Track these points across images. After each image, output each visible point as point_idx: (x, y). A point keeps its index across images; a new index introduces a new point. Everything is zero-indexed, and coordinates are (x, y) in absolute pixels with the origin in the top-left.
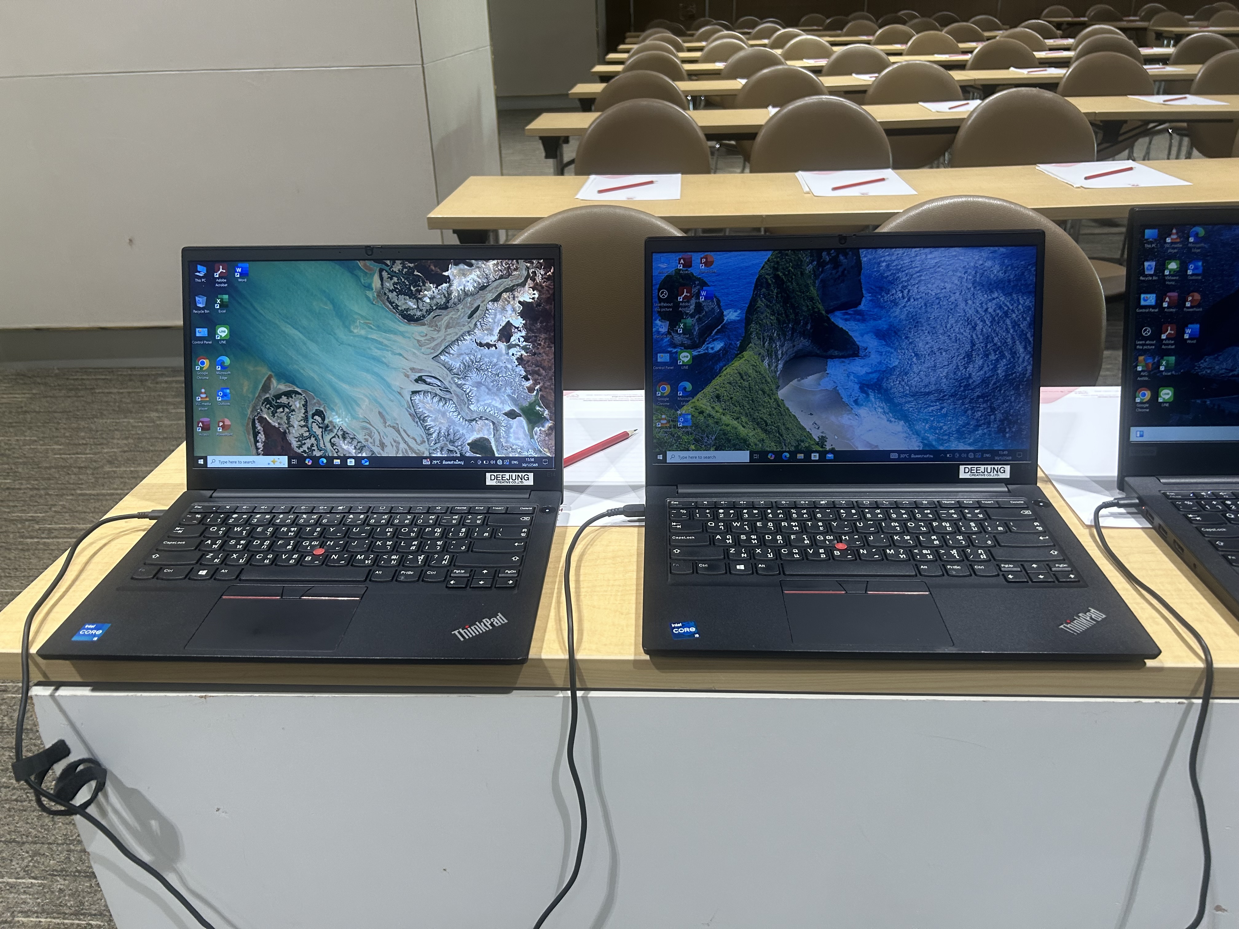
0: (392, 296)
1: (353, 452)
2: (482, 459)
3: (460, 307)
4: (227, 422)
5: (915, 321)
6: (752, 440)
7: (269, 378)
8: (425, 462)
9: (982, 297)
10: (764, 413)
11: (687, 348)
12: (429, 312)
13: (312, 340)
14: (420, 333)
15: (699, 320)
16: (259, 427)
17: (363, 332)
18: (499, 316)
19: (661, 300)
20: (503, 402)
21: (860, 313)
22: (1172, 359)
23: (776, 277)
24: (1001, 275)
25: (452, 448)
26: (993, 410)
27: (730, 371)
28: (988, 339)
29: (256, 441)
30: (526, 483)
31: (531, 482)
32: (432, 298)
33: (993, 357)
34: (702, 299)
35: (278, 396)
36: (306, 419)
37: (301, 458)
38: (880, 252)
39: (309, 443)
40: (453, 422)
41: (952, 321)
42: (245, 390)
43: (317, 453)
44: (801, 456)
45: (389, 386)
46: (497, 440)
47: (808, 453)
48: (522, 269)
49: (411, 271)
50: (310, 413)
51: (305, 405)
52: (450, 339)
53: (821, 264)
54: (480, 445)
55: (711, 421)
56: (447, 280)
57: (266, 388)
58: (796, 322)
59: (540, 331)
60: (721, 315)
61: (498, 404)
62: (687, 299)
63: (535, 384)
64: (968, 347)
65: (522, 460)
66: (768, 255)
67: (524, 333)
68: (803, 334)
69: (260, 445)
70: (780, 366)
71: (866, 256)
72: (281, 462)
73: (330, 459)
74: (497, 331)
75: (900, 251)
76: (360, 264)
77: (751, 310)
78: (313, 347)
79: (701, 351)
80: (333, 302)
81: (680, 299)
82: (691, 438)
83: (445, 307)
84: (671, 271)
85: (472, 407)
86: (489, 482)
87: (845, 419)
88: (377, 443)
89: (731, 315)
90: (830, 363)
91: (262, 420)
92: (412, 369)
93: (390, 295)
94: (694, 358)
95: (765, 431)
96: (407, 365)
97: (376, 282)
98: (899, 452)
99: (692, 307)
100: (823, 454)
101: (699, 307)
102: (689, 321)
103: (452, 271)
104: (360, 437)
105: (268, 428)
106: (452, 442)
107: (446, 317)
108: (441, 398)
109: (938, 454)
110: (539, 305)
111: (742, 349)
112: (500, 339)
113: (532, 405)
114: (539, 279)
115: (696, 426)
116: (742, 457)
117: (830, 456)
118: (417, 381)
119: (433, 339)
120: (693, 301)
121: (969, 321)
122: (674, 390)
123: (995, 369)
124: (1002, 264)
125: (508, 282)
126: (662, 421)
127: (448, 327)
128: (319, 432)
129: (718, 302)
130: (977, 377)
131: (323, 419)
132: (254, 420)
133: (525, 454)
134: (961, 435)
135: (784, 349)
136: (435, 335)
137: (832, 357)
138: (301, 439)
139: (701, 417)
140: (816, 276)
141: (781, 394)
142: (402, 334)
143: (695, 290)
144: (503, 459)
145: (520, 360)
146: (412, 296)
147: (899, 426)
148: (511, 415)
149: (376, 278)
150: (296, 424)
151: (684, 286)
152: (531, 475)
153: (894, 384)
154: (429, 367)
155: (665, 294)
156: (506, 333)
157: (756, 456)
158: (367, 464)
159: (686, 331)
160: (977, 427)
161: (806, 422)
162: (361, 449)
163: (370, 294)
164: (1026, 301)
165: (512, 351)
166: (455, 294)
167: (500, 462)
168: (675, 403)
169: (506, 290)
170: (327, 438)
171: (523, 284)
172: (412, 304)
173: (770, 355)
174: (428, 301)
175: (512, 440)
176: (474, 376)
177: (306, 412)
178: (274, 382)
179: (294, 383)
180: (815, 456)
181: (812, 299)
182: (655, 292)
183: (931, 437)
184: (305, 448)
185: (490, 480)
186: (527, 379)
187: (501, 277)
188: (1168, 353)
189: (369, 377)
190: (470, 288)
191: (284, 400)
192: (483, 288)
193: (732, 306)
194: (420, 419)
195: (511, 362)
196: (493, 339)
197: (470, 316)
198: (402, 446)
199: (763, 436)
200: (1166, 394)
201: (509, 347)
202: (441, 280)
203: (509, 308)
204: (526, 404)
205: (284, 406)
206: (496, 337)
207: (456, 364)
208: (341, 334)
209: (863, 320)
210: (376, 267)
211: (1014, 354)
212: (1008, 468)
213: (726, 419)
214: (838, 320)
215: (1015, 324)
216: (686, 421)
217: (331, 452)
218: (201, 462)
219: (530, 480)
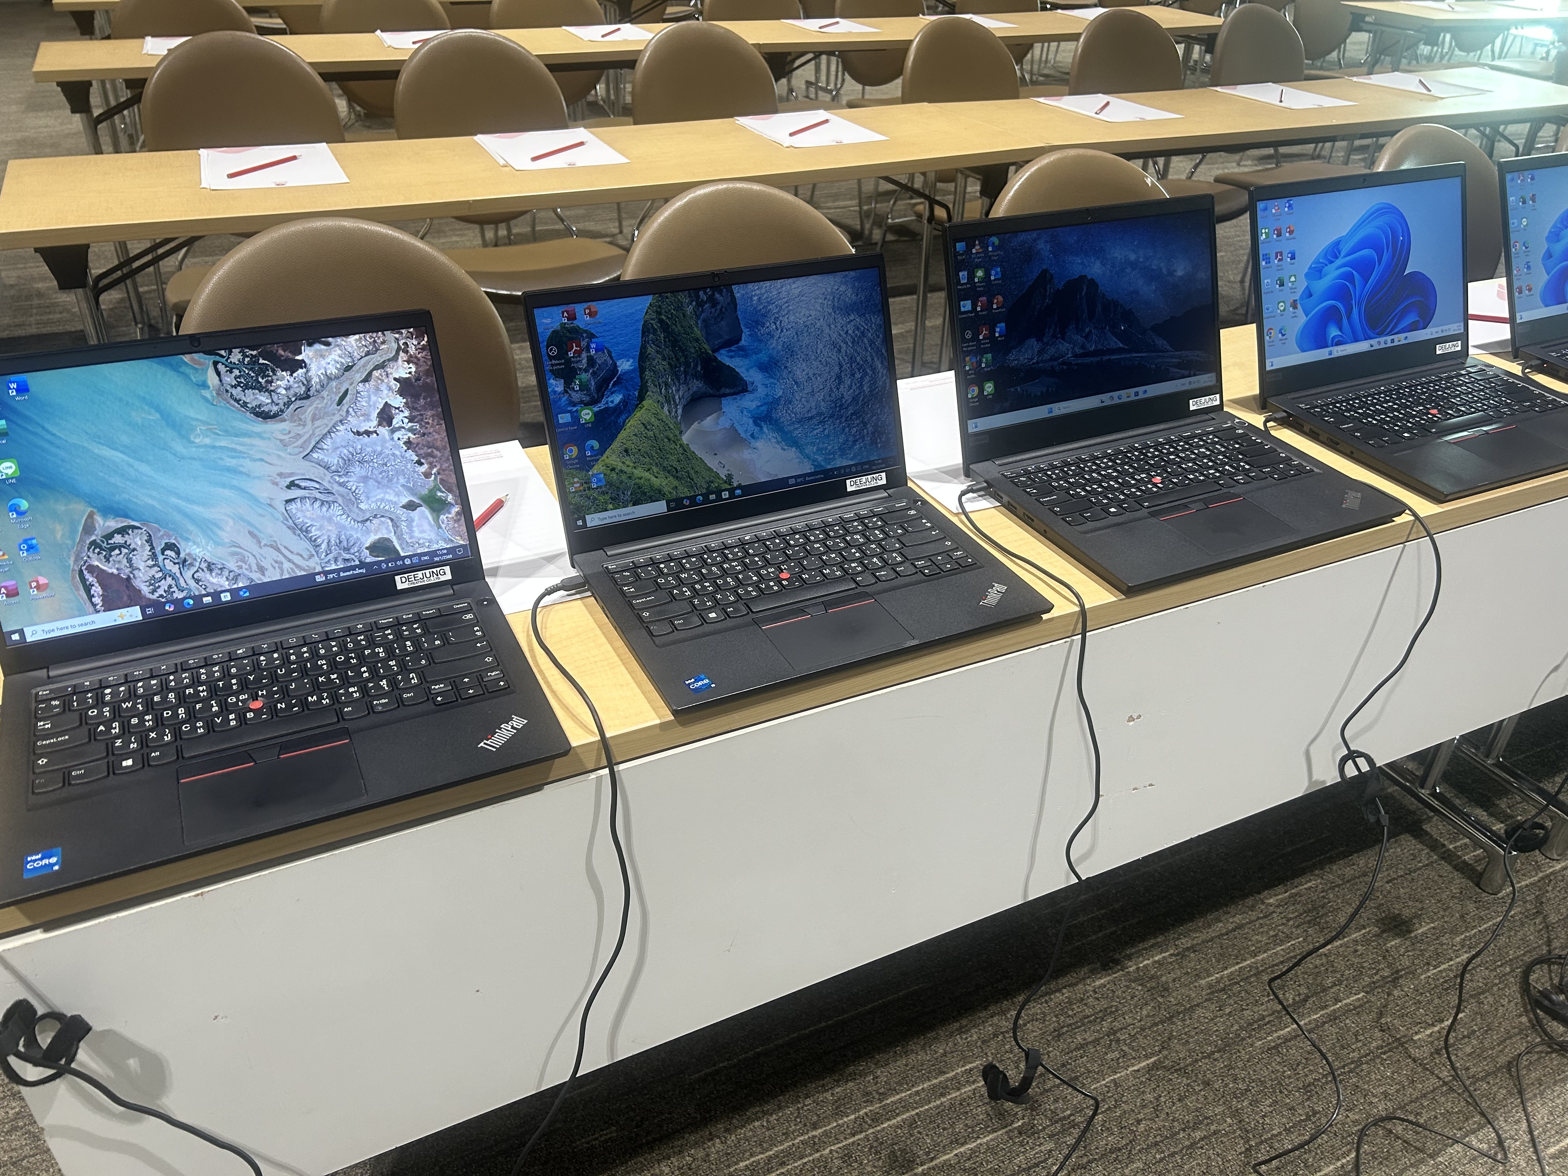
0: (237, 392)
1: (226, 585)
2: (386, 562)
3: (325, 393)
4: (43, 580)
5: (790, 350)
6: (666, 490)
7: (91, 516)
8: (319, 579)
9: (842, 321)
10: (673, 461)
11: (587, 404)
12: (288, 404)
13: (140, 460)
14: (282, 432)
15: (594, 374)
16: (90, 579)
17: (207, 441)
18: (373, 398)
19: (551, 358)
20: (398, 494)
21: (742, 349)
22: (989, 356)
23: (661, 321)
24: (854, 297)
25: (347, 556)
26: (865, 424)
27: (633, 423)
29: (90, 597)
30: (443, 578)
31: (449, 576)
32: (288, 389)
33: (858, 376)
34: (593, 352)
35: (110, 536)
36: (154, 556)
37: (156, 604)
38: (750, 286)
39: (164, 585)
40: (344, 527)
41: (820, 346)
42: (59, 536)
43: (179, 595)
44: (712, 497)
45: (255, 500)
46: (400, 538)
47: (719, 492)
48: (390, 340)
49: (254, 360)
50: (158, 550)
51: (149, 541)
52: (319, 433)
53: (700, 304)
54: (381, 547)
55: (624, 477)
56: (301, 364)
57: (89, 528)
58: (687, 364)
59: (424, 408)
60: (615, 366)
61: (391, 497)
62: (578, 353)
63: (431, 468)
64: (837, 369)
65: (433, 553)
66: (649, 299)
67: (407, 413)
68: (696, 376)
69: (97, 600)
70: (680, 411)
71: (738, 291)
72: (132, 615)
73: (198, 598)
74: (374, 415)
75: (768, 283)
76: (186, 358)
77: (643, 357)
78: (144, 468)
79: (602, 406)
80: (158, 409)
81: (571, 354)
82: (607, 497)
83: (308, 397)
84: (556, 326)
85: (362, 506)
86: (400, 586)
87: (746, 454)
88: (254, 567)
89: (625, 365)
90: (724, 401)
91: (92, 569)
92: (280, 475)
93: (234, 391)
94: (596, 414)
95: (677, 478)
96: (273, 471)
97: (212, 378)
98: (796, 476)
99: (585, 361)
100: (732, 491)
101: (591, 361)
102: (584, 376)
103: (307, 354)
104: (232, 565)
105: (103, 577)
106: (347, 549)
107: (310, 408)
108: (323, 503)
109: (827, 473)
110: (417, 379)
111: (641, 398)
112: (380, 424)
113: (432, 491)
114: (412, 350)
115: (610, 484)
116: (659, 508)
117: (738, 492)
118: (288, 487)
119: (299, 436)
120: (584, 355)
121: (834, 345)
122: (582, 450)
123: (861, 386)
124: (853, 287)
125: (377, 359)
126: (575, 485)
127: (314, 419)
128: (175, 569)
129: (609, 353)
130: (848, 397)
131: (178, 553)
132: (81, 571)
133: (435, 547)
134: (843, 451)
135: (680, 394)
136: (300, 430)
137: (725, 395)
138: (153, 583)
139: (614, 475)
140: (698, 317)
141: (685, 438)
142: (259, 435)
143: (584, 344)
144: (410, 557)
145: (408, 443)
146: (261, 388)
147: (792, 453)
148: (411, 506)
149: (211, 372)
150: (142, 565)
151: (572, 340)
152: (447, 569)
153: (781, 414)
154: (301, 469)
155: (554, 351)
156: (386, 416)
157: (673, 505)
158: (247, 594)
159: (583, 387)
160: (855, 441)
161: (712, 463)
162: (236, 579)
163: (206, 394)
164: (877, 320)
165: (396, 435)
166: (315, 380)
167: (408, 562)
168: (584, 464)
169: (376, 368)
170: (188, 574)
171: (395, 359)
172: (264, 398)
173: (668, 402)
174: (284, 392)
175: (417, 534)
176: (357, 470)
177: (152, 548)
178: (99, 520)
179: (126, 516)
180: (725, 495)
181: (697, 340)
182: (544, 350)
183: (820, 459)
184: (161, 591)
185: (401, 583)
186: (420, 464)
187: (368, 354)
188: (985, 351)
189: (227, 492)
190: (333, 370)
191: (118, 539)
192: (348, 368)
193: (624, 355)
194: (303, 531)
195: (399, 447)
196: (372, 424)
197: (340, 403)
198: (287, 565)
199: (676, 483)
200: (989, 388)
202: (293, 366)
203: (383, 387)
204: (425, 492)
205: (120, 547)
206: (375, 423)
207: (334, 460)
208: (179, 447)
209: (746, 356)
210: (209, 360)
211: (874, 370)
212: (883, 475)
213: (638, 472)
214: (724, 357)
215: (872, 343)
216: (599, 480)
217: (196, 590)
218: (16, 637)
219: (447, 574)
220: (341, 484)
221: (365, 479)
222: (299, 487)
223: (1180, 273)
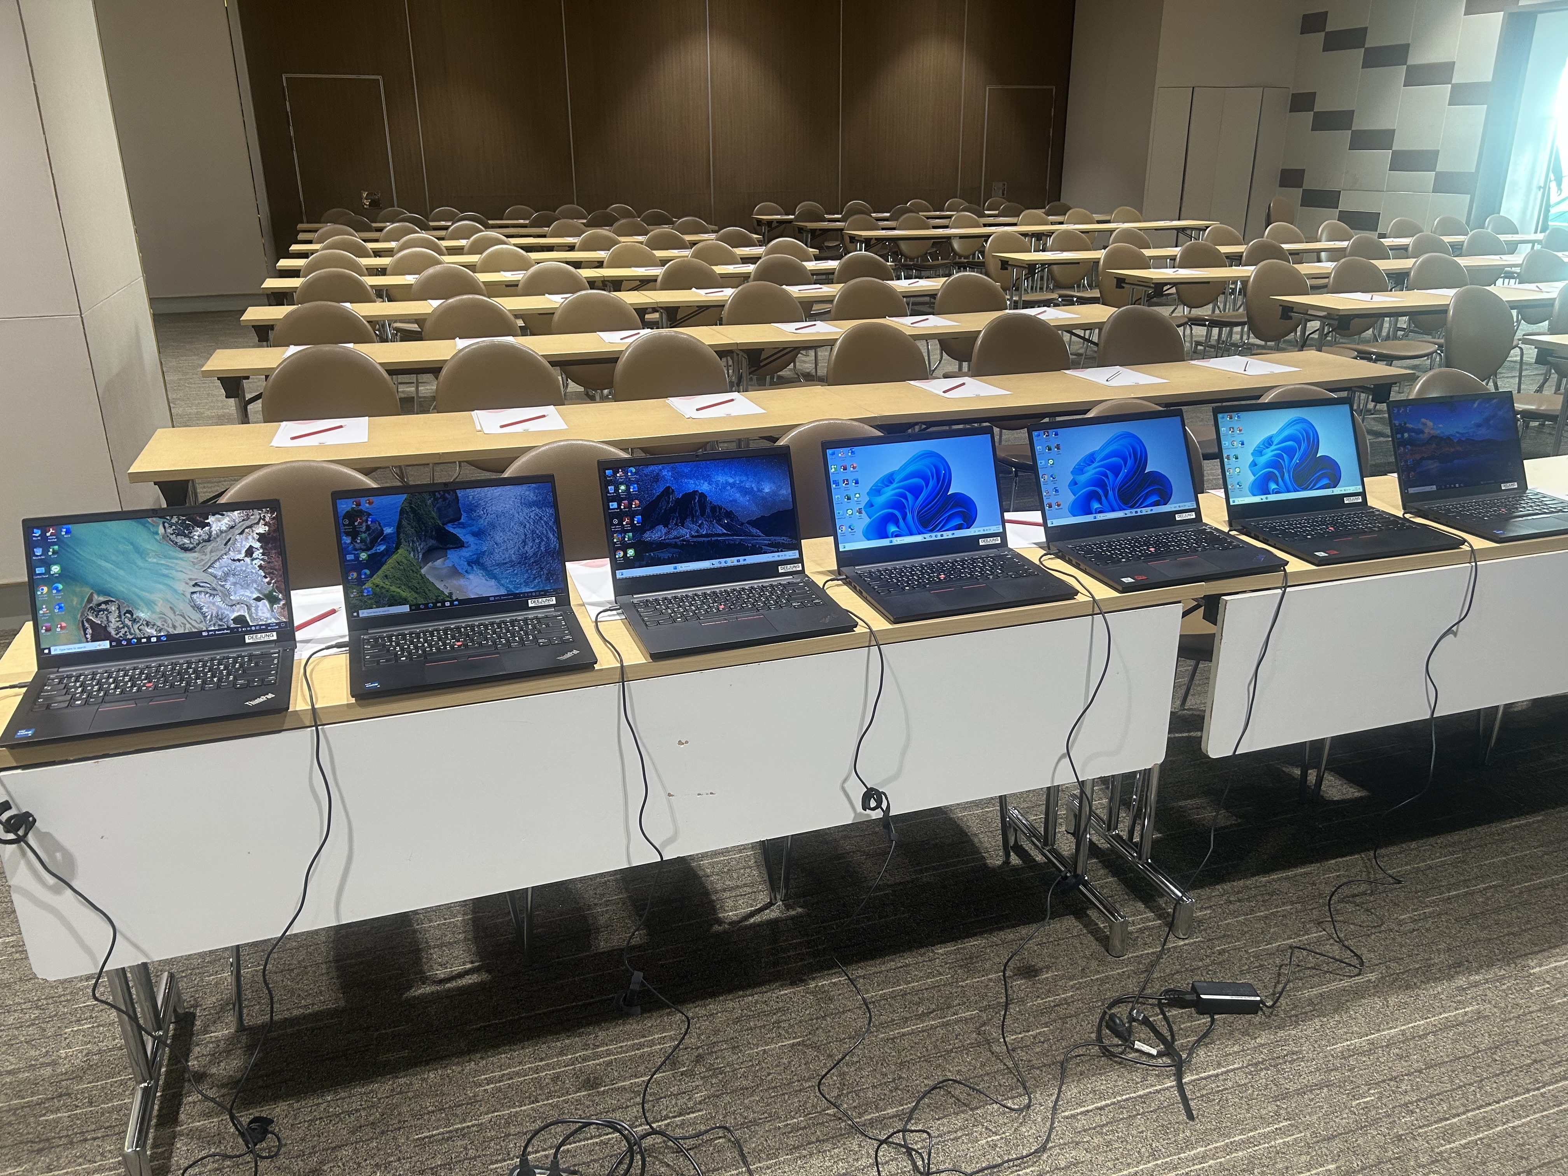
0: (173, 537)
1: (155, 633)
2: (242, 628)
3: (218, 539)
4: (64, 624)
5: (493, 526)
6: (410, 599)
7: (92, 594)
8: (204, 634)
9: (526, 511)
10: (414, 582)
11: (363, 550)
12: (198, 544)
13: (120, 568)
14: (194, 558)
15: (369, 534)
16: (87, 625)
17: (155, 560)
18: (244, 543)
19: (344, 525)
20: (252, 593)
21: (462, 524)
22: (631, 534)
23: (411, 508)
24: (535, 498)
25: (221, 623)
26: (542, 569)
27: (391, 561)
28: (533, 532)
29: (86, 634)
30: (272, 638)
31: (275, 638)
32: (199, 536)
33: (537, 541)
34: (369, 523)
35: (100, 605)
36: (120, 616)
37: (119, 641)
38: (468, 490)
39: (123, 631)
40: (221, 608)
41: (512, 524)
42: (75, 603)
43: (129, 637)
44: (439, 605)
45: (175, 591)
46: (250, 616)
47: (443, 602)
48: (256, 514)
49: (184, 521)
50: (122, 613)
51: (119, 608)
52: (213, 559)
53: (436, 499)
54: (240, 620)
55: (383, 590)
56: (208, 524)
57: (90, 600)
58: (426, 531)
59: (271, 549)
60: (382, 531)
61: (248, 593)
62: (360, 524)
63: (272, 579)
64: (523, 537)
65: (268, 625)
66: (405, 496)
67: (261, 551)
68: (431, 537)
69: (88, 636)
70: (420, 556)
71: (460, 493)
72: (105, 645)
73: (139, 639)
74: (243, 551)
75: (479, 489)
76: (149, 520)
77: (399, 527)
78: (121, 572)
79: (373, 551)
80: (132, 544)
81: (356, 524)
82: (373, 601)
83: (209, 540)
84: (349, 509)
85: (232, 598)
86: (247, 641)
87: (462, 582)
88: (171, 625)
89: (388, 530)
90: (449, 552)
91: (88, 621)
92: (191, 579)
93: (172, 537)
94: (369, 556)
95: (417, 593)
96: (186, 577)
97: (161, 530)
98: (495, 596)
99: (364, 528)
100: (452, 602)
101: (368, 527)
102: (363, 535)
103: (211, 519)
104: (159, 623)
105: (92, 624)
106: (221, 620)
107: (210, 547)
108: (211, 595)
109: (516, 596)
110: (269, 534)
111: (397, 548)
112: (246, 556)
113: (271, 592)
114: (267, 519)
115: (375, 594)
116: (406, 609)
117: (456, 603)
118: (194, 586)
119: (203, 560)
120: (364, 524)
121: (521, 523)
122: (359, 574)
123: (540, 547)
124: (534, 493)
125: (248, 523)
126: (354, 593)
127: (211, 552)
128: (130, 623)
129: (379, 524)
130: (531, 552)
131: (132, 615)
132: (83, 622)
133: (269, 621)
134: (527, 584)
135: (421, 547)
136: (203, 557)
137: (450, 549)
138: (118, 629)
139: (378, 589)
140: (434, 506)
141: (423, 571)
142: (182, 559)
143: (364, 518)
144: (255, 626)
145: (260, 567)
146: (185, 536)
147: (493, 582)
148: (258, 599)
149: (161, 527)
150: (113, 621)
151: (358, 516)
152: (275, 634)
153: (487, 561)
154: (201, 577)
155: (347, 522)
156: (250, 552)
157: (413, 608)
158: (165, 639)
159: (362, 541)
160: (535, 579)
161: (440, 585)
162: (160, 631)
163: (157, 537)
164: (551, 511)
165: (254, 562)
166: (214, 533)
167: (253, 628)
168: (360, 582)
169: (247, 528)
170: (136, 627)
171: (258, 523)
172: (186, 541)
173: (414, 551)
174: (196, 537)
175: (260, 614)
176: (232, 579)
177: (120, 612)
178: (95, 596)
179: (109, 595)
180: (447, 604)
181: (433, 518)
182: (341, 521)
183: (511, 587)
184: (121, 634)
185: (248, 639)
186: (266, 577)
187: (243, 520)
188: (628, 531)
189: (161, 587)
190: (224, 528)
191: (103, 606)
192: (232, 527)
193: (389, 525)
194: (199, 608)
195: (255, 568)
196: (241, 556)
197: (226, 544)
198: (188, 626)
199: (416, 595)
200: (631, 552)
201: (253, 560)
202: (203, 525)
203: (250, 537)
204: (267, 592)
205: (103, 610)
206: (243, 555)
207: (219, 573)
208: (140, 563)
209: (464, 528)
210: (161, 521)
211: (548, 538)
212: (554, 598)
213: (393, 588)
214: (450, 528)
215: (546, 523)
216: (368, 592)
217: (139, 634)
218: (46, 651)
219: (274, 636)
220: (223, 586)
221: (235, 584)
222: (199, 586)
223: (767, 490)
